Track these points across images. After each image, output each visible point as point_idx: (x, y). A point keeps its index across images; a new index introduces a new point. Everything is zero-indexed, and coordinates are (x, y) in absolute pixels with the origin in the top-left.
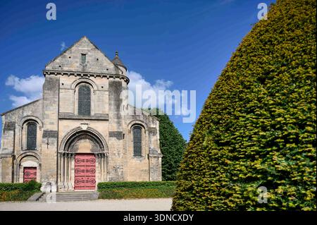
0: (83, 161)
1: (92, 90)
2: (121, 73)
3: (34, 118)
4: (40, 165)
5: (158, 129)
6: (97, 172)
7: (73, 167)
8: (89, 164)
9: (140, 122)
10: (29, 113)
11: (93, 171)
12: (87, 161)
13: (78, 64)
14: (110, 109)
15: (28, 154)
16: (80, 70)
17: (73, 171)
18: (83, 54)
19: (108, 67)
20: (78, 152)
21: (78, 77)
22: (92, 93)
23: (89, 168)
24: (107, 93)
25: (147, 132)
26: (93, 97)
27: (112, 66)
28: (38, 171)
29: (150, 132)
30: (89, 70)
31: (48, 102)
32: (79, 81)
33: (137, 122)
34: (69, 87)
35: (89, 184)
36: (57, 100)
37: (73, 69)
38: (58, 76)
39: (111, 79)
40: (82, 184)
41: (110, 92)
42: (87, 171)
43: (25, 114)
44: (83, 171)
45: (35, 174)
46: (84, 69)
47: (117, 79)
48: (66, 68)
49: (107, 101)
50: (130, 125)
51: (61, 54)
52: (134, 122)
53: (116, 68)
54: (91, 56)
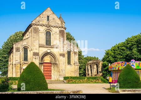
0: (46, 66)
1: (51, 33)
2: (63, 26)
5: (78, 52)
8: (49, 67)
10: (25, 43)
11: (51, 71)
12: (48, 66)
13: (46, 21)
15: (25, 63)
16: (47, 24)
18: (48, 16)
19: (58, 23)
20: (45, 62)
21: (46, 27)
22: (51, 35)
24: (58, 35)
26: (52, 37)
27: (60, 22)
29: (75, 54)
30: (51, 24)
31: (35, 39)
32: (46, 29)
34: (42, 32)
35: (48, 77)
36: (38, 38)
37: (44, 24)
38: (38, 26)
39: (60, 28)
40: (46, 77)
41: (60, 35)
42: (48, 71)
43: (24, 44)
44: (46, 71)
47: (62, 29)
48: (41, 23)
49: (58, 39)
51: (39, 16)
53: (62, 24)
54: (51, 17)
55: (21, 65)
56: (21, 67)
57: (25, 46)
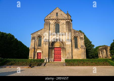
0: (57, 50)
1: (60, 24)
2: (69, 18)
3: (41, 35)
4: (43, 52)
5: (83, 38)
6: (62, 54)
7: (53, 52)
8: (59, 51)
9: (77, 35)
10: (40, 33)
11: (60, 54)
12: (58, 50)
13: (55, 16)
14: (66, 31)
15: (39, 48)
16: (56, 18)
17: (53, 54)
18: (57, 13)
19: (65, 16)
20: (55, 47)
21: (55, 21)
22: (60, 26)
23: (59, 53)
24: (65, 25)
25: (80, 39)
26: (60, 27)
27: (66, 16)
28: (42, 54)
29: (81, 39)
30: (59, 18)
31: (46, 29)
32: (56, 22)
33: (76, 35)
34: (52, 24)
35: (58, 59)
36: (49, 28)
37: (54, 18)
38: (49, 20)
39: (66, 20)
40: (56, 59)
41: (66, 25)
42: (58, 54)
43: (38, 34)
44: (57, 54)
45: (41, 55)
46: (57, 18)
47: (68, 20)
48: (51, 18)
49: (65, 28)
50: (73, 37)
51: (50, 13)
52: (75, 35)
53: (68, 17)
54: (59, 13)
55: (36, 50)
56: (35, 51)
57: (40, 35)
